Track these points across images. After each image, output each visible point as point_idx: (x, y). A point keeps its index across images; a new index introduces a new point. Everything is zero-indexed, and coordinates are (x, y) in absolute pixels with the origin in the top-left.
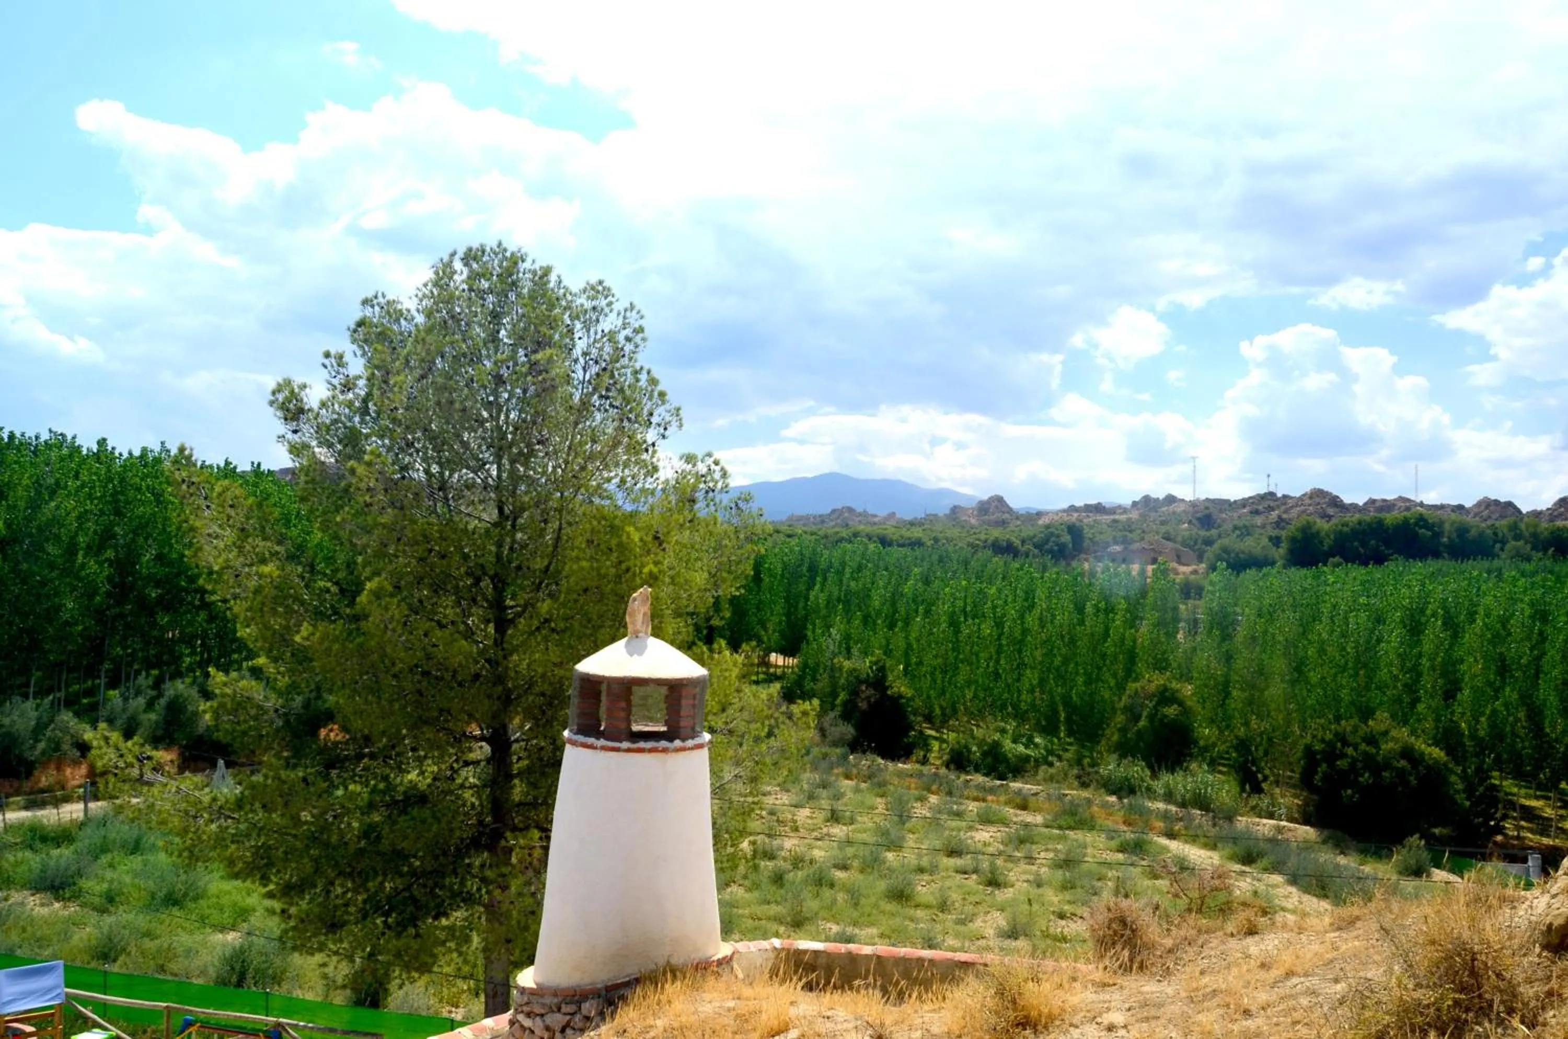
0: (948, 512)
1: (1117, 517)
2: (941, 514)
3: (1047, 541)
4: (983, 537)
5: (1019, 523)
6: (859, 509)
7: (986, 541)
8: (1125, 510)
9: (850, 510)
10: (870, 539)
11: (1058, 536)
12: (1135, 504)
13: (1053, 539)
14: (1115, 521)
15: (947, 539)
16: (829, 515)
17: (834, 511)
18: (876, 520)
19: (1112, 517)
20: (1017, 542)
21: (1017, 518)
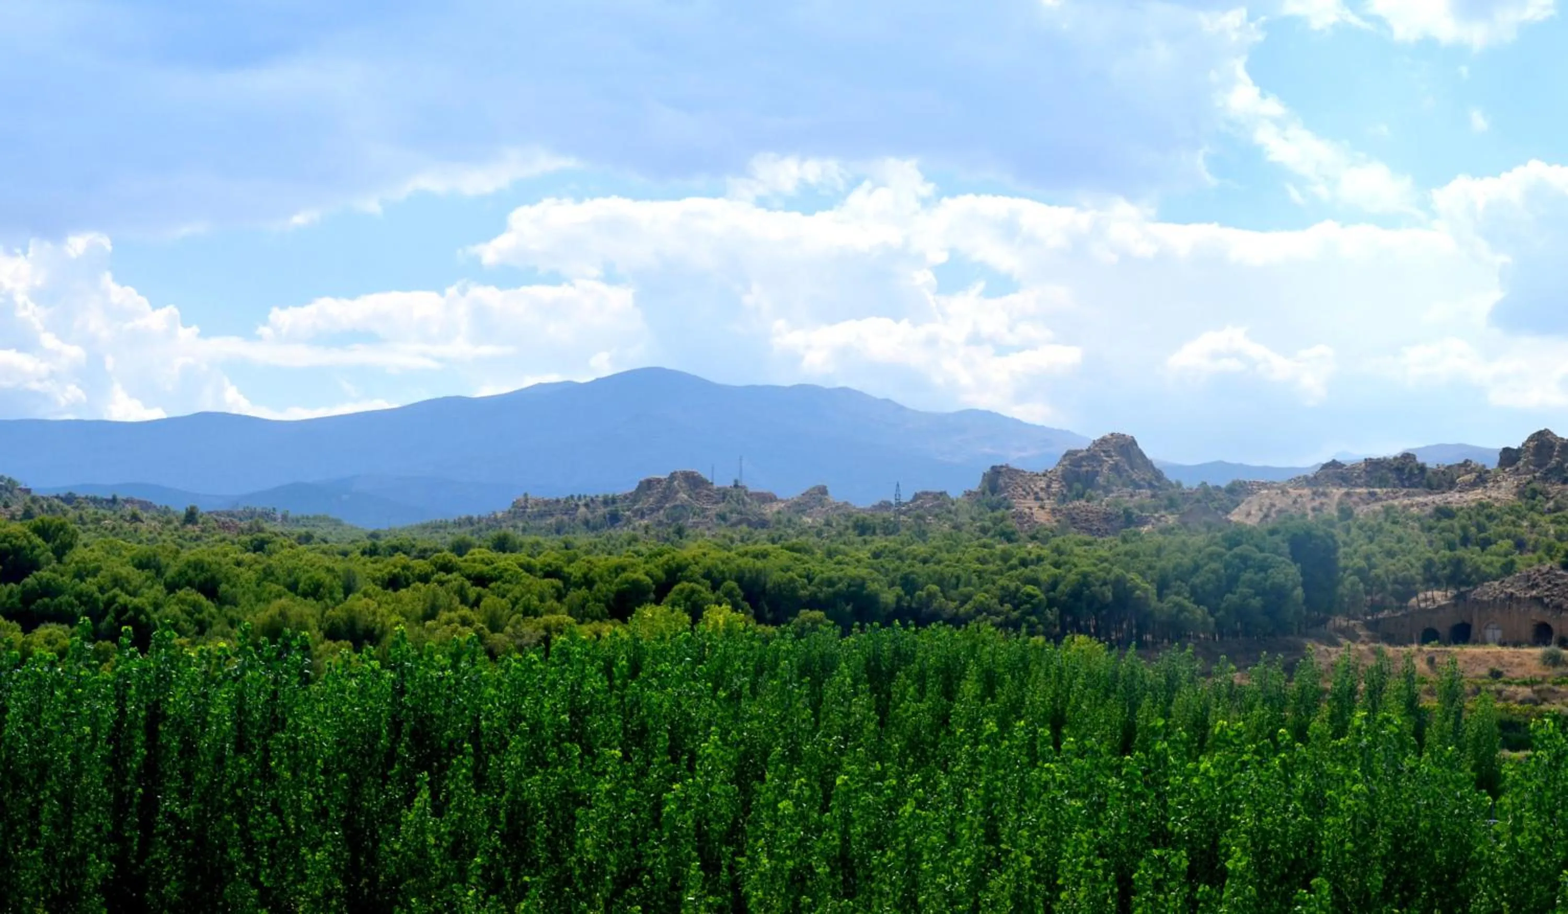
0: (975, 483)
1: (1454, 498)
2: (955, 493)
3: (1233, 581)
4: (1045, 572)
5: (1171, 519)
6: (722, 480)
7: (1054, 585)
8: (1482, 478)
9: (694, 482)
10: (715, 587)
11: (1263, 567)
12: (1508, 457)
13: (1247, 575)
14: (1444, 513)
15: (940, 582)
16: (634, 497)
17: (648, 485)
18: (770, 510)
19: (1438, 499)
20: (1144, 587)
21: (1171, 505)
